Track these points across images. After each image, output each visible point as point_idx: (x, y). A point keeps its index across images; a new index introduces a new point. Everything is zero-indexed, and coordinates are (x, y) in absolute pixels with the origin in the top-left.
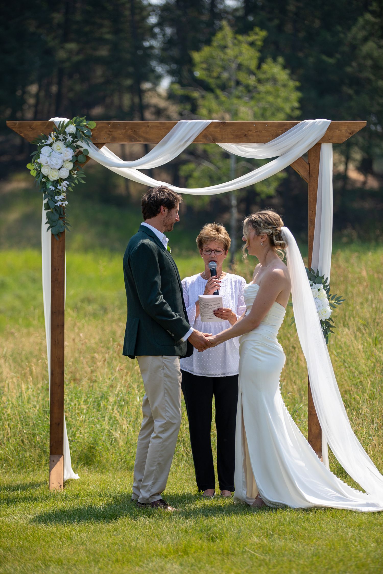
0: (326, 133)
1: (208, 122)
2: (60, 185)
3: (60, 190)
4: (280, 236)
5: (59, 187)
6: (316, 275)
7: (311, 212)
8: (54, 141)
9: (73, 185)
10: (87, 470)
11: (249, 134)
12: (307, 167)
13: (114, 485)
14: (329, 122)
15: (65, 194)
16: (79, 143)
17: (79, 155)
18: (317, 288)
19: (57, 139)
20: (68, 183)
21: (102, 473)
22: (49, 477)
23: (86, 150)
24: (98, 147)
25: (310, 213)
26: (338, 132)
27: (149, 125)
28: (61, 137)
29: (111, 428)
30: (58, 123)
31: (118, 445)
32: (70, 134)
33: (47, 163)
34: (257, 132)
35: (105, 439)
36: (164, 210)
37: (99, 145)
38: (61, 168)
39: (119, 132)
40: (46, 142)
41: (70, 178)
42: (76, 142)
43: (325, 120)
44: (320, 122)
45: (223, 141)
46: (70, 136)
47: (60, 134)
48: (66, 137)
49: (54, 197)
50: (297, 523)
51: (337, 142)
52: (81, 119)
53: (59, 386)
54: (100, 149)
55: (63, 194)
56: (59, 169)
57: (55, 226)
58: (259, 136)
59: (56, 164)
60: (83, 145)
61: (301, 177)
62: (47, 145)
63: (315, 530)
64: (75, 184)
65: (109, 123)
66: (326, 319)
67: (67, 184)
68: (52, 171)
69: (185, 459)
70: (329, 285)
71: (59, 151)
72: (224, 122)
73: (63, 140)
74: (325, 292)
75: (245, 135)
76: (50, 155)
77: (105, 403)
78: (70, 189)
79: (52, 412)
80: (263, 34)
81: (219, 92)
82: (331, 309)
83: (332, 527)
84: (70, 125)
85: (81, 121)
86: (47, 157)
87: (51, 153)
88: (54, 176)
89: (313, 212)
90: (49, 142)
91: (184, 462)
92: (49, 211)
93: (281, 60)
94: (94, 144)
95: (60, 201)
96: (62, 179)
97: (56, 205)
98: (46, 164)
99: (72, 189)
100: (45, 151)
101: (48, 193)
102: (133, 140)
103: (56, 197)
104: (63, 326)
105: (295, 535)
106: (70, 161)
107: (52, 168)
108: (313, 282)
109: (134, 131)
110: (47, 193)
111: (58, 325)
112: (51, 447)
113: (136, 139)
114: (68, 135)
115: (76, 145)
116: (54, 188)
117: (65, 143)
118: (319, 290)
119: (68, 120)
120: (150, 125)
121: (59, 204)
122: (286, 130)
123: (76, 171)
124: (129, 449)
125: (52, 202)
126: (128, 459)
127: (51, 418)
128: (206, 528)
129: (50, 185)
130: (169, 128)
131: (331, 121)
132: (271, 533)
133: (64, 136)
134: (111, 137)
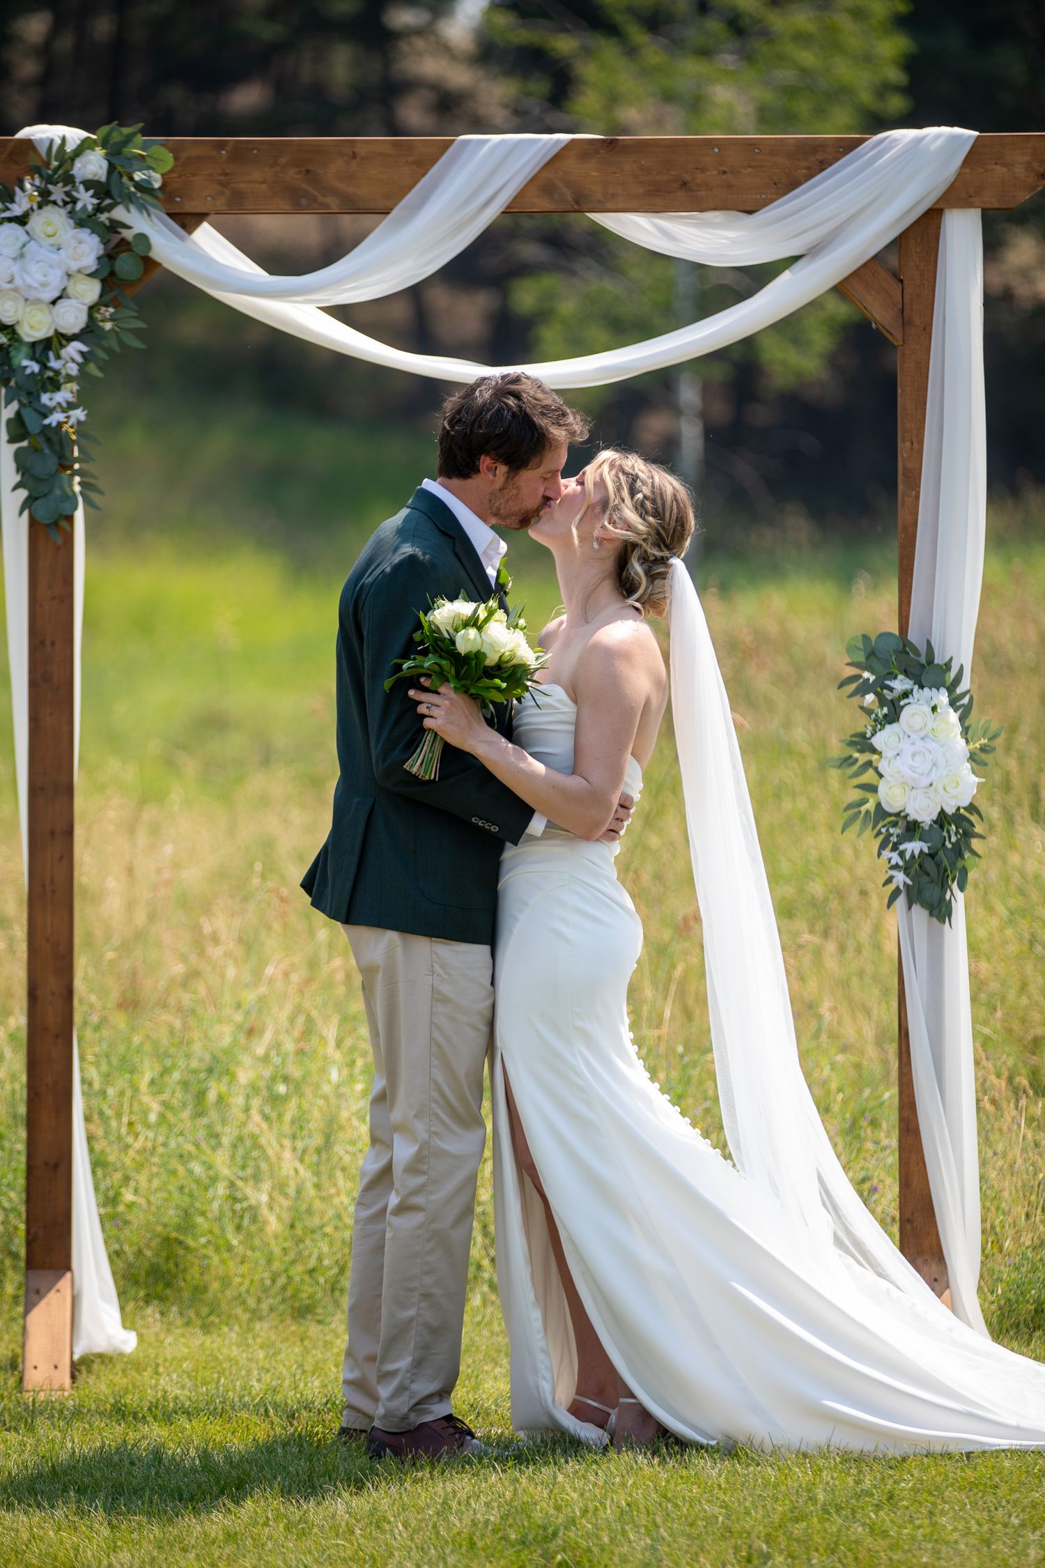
0: (960, 174)
1: (558, 141)
2: (58, 357)
3: (57, 372)
5: (54, 364)
6: (923, 660)
7: (908, 444)
8: (35, 207)
9: (102, 354)
10: (158, 1316)
11: (698, 181)
12: (895, 290)
13: (243, 1372)
14: (970, 137)
15: (74, 386)
16: (119, 213)
17: (118, 253)
18: (927, 703)
19: (45, 199)
20: (84, 348)
21: (206, 1328)
22: (23, 1346)
23: (142, 238)
24: (183, 226)
25: (903, 448)
26: (1000, 170)
27: (356, 150)
28: (58, 192)
29: (241, 1174)
30: (47, 144)
31: (261, 1230)
32: (88, 184)
33: (10, 282)
34: (724, 172)
35: (221, 1211)
37: (187, 221)
38: (60, 298)
39: (257, 175)
40: (8, 209)
41: (92, 332)
42: (109, 208)
43: (957, 130)
44: (938, 136)
45: (610, 205)
46: (87, 190)
47: (55, 184)
48: (74, 194)
49: (38, 397)
50: (854, 1512)
51: (996, 205)
52: (126, 131)
53: (57, 1037)
54: (190, 232)
55: (69, 385)
56: (54, 303)
57: (45, 496)
58: (730, 186)
59: (43, 285)
60: (133, 220)
61: (874, 326)
62: (10, 220)
63: (914, 1538)
64: (108, 351)
65: (221, 145)
66: (958, 809)
67: (82, 353)
68: (28, 309)
69: (486, 1275)
70: (968, 692)
71: (51, 240)
72: (612, 141)
73: (65, 203)
74: (953, 717)
75: (684, 184)
76: (22, 256)
77: (224, 1089)
78: (92, 369)
79: (32, 1123)
81: (638, 35)
82: (974, 772)
83: (974, 1528)
84: (88, 152)
85: (128, 140)
86: (10, 262)
87: (24, 246)
88: (35, 327)
89: (916, 445)
90: (17, 210)
91: (485, 1288)
92: (25, 444)
94: (171, 215)
95: (59, 410)
96: (63, 335)
97: (46, 422)
98: (9, 286)
99: (101, 369)
100: (4, 239)
101: (16, 383)
102: (304, 202)
103: (45, 398)
104: (70, 832)
105: (846, 1557)
106: (91, 275)
107: (30, 298)
108: (915, 684)
109: (308, 171)
110: (12, 383)
111: (53, 833)
112: (30, 1243)
113: (315, 201)
114: (81, 188)
115: (111, 220)
116: (35, 367)
117: (71, 214)
118: (934, 709)
119: (83, 134)
120: (361, 151)
121: (55, 418)
122: (823, 165)
123: (111, 310)
124: (301, 1246)
125: (34, 414)
126: (297, 1279)
127: (31, 1143)
128: (541, 1532)
129: (21, 355)
130: (423, 163)
131: (977, 133)
132: (762, 1550)
133: (67, 189)
134: (227, 192)
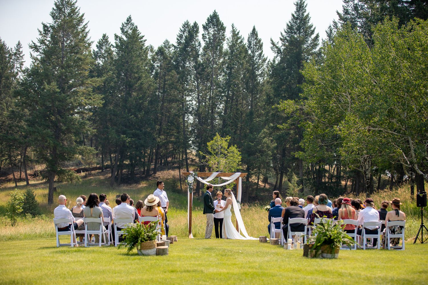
4: (230, 193)
14: (240, 173)
26: (242, 175)
28: (192, 175)
36: (210, 188)
39: (202, 174)
54: (199, 178)
60: (196, 177)
70: (240, 203)
71: (191, 178)
75: (225, 175)
80: (230, 137)
84: (194, 173)
93: (236, 146)
96: (192, 183)
99: (194, 185)
100: (189, 178)
106: (193, 180)
107: (190, 181)
112: (189, 233)
116: (190, 185)
130: (211, 174)
